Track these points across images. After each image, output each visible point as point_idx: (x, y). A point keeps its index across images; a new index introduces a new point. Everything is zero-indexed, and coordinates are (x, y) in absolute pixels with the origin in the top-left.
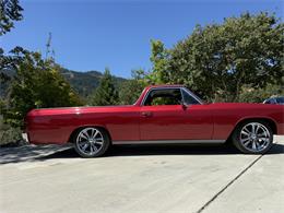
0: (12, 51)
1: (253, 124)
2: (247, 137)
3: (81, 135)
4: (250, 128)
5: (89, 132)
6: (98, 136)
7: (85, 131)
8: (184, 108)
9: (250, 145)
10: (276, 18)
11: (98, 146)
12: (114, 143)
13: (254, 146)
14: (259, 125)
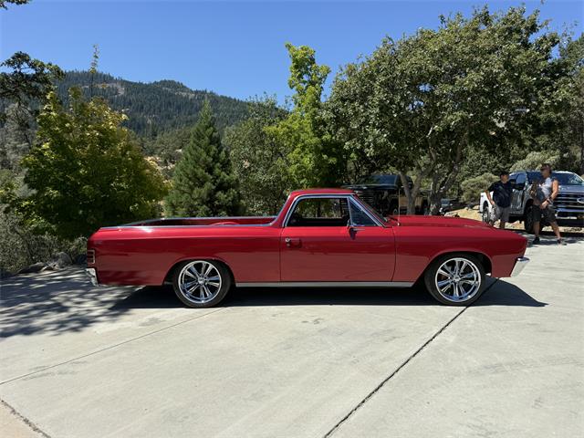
0: (8, 63)
1: (457, 260)
2: (446, 278)
3: (184, 271)
4: (452, 264)
5: (198, 267)
6: (213, 273)
7: (191, 265)
8: (352, 232)
9: (450, 292)
10: (540, 22)
11: (213, 289)
12: (237, 285)
13: (456, 292)
14: (466, 261)
